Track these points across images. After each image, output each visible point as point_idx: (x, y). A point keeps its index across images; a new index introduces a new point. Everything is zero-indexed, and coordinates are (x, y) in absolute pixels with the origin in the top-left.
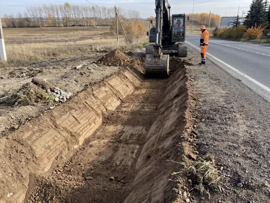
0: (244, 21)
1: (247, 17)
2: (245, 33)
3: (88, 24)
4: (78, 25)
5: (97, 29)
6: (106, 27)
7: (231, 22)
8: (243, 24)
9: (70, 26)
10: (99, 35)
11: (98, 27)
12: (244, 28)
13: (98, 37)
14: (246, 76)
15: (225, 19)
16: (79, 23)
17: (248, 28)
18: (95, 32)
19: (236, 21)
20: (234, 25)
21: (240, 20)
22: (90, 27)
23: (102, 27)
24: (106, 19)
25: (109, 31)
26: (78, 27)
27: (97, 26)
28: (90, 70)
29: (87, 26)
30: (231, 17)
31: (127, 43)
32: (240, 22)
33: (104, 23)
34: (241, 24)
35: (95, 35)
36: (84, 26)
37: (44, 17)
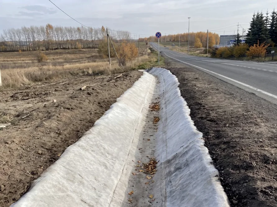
0: (245, 39)
1: (248, 35)
2: (248, 51)
3: (73, 47)
4: (62, 47)
5: (83, 52)
6: (93, 49)
7: (231, 41)
8: (244, 42)
9: (52, 49)
10: (86, 58)
11: (84, 50)
12: (246, 46)
13: (85, 60)
14: (259, 90)
15: (224, 37)
16: (63, 45)
17: (250, 46)
18: (81, 55)
19: (237, 39)
20: (235, 44)
21: (241, 39)
22: (75, 50)
23: (89, 49)
24: (92, 41)
25: (97, 54)
26: (61, 50)
27: (84, 48)
28: (96, 90)
29: (72, 49)
30: (231, 36)
31: (120, 65)
32: (241, 41)
33: (91, 46)
34: (242, 42)
35: (82, 58)
36: (69, 48)
37: (23, 40)
